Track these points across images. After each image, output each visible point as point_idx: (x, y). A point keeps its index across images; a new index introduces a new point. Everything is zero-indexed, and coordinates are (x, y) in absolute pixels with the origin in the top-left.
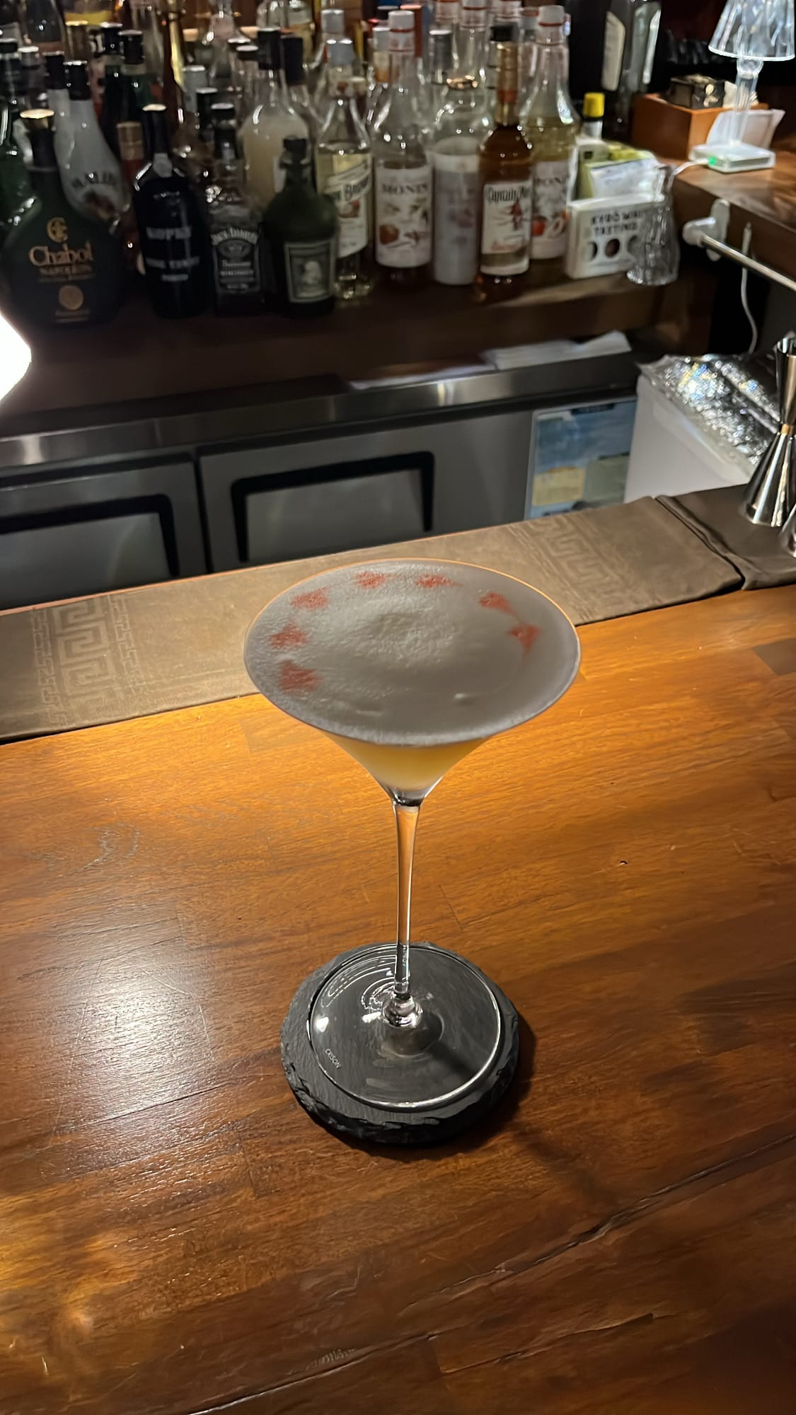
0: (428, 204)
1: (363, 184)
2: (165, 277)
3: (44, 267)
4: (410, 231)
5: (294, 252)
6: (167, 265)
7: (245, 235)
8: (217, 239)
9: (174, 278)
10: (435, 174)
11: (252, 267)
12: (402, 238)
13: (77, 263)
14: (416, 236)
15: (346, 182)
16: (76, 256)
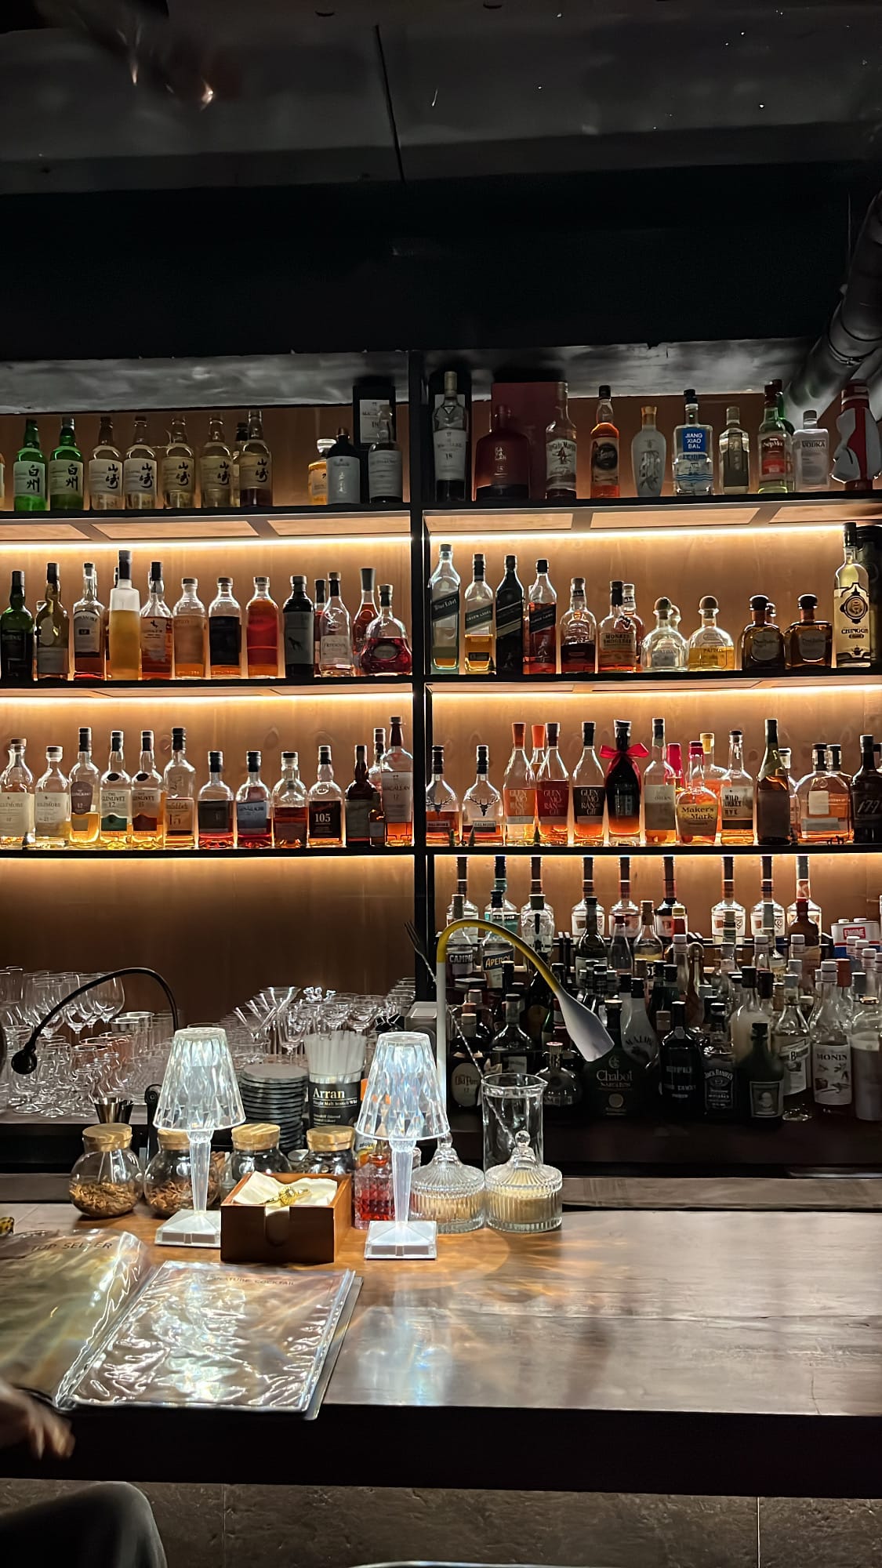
0: (848, 1069)
1: (805, 1052)
2: (674, 1095)
3: (603, 1082)
4: (835, 1082)
5: (755, 1086)
6: (676, 1088)
7: (725, 1074)
8: (708, 1075)
9: (680, 1096)
10: (852, 1050)
11: (729, 1094)
12: (830, 1087)
13: (623, 1081)
14: (839, 1086)
15: (792, 1050)
16: (623, 1078)
